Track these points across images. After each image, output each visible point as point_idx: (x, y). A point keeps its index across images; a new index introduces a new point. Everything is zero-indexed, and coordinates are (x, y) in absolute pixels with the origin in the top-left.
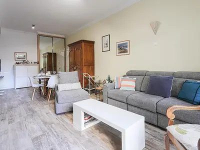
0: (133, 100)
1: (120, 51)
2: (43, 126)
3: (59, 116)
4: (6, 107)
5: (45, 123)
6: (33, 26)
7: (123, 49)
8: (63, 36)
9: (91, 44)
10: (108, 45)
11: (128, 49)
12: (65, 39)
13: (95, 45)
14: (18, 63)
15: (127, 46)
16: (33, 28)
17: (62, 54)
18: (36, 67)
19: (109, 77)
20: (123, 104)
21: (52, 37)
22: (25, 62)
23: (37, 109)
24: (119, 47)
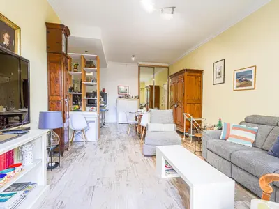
0: (238, 158)
1: (239, 84)
2: (128, 163)
3: (146, 158)
4: (106, 139)
5: (131, 161)
6: (133, 56)
7: (244, 79)
8: (167, 65)
9: (199, 74)
10: (222, 74)
11: (252, 80)
12: (168, 68)
13: (205, 75)
14: (120, 97)
15: (251, 77)
16: (133, 59)
17: (166, 87)
18: (136, 102)
19: (220, 122)
20: (226, 161)
21: (153, 67)
22: (127, 97)
23: (128, 146)
24: (238, 77)
